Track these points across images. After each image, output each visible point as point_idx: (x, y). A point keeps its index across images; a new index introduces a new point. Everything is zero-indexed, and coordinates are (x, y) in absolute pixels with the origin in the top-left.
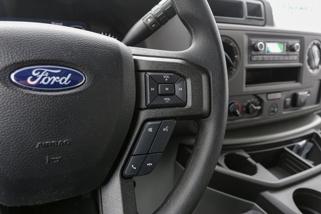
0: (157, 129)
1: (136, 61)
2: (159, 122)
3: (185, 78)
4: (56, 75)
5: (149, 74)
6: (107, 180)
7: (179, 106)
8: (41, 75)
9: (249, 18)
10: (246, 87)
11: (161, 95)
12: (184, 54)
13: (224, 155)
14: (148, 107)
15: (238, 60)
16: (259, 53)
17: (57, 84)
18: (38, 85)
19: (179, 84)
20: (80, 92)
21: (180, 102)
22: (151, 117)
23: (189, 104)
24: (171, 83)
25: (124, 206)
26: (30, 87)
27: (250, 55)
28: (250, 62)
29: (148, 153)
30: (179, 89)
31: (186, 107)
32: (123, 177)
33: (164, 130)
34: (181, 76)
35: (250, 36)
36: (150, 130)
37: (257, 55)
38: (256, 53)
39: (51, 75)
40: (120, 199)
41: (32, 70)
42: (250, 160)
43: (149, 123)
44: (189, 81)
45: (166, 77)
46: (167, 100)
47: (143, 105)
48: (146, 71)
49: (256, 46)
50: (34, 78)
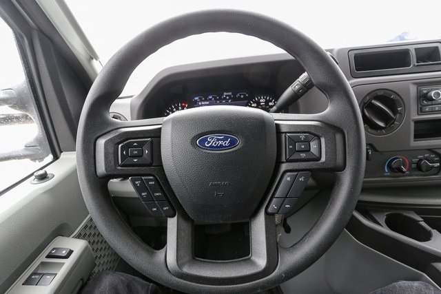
0: (294, 179)
1: (277, 125)
2: (295, 173)
3: (319, 138)
4: (221, 140)
5: (288, 134)
6: (255, 214)
7: (313, 161)
8: (212, 140)
9: (418, 66)
10: (415, 141)
11: (298, 151)
12: (320, 116)
13: (386, 214)
14: (288, 161)
15: (403, 113)
16: (433, 102)
17: (221, 146)
18: (211, 146)
19: (314, 142)
20: (236, 151)
21: (314, 157)
22: (290, 168)
23: (323, 159)
24: (307, 141)
25: (266, 234)
26: (207, 148)
27: (420, 106)
28: (420, 113)
29: (286, 197)
30: (314, 146)
31: (321, 161)
32: (266, 213)
33: (300, 179)
34: (315, 135)
35: (419, 85)
36: (289, 179)
37: (432, 105)
38: (430, 103)
39: (218, 140)
40: (264, 229)
41: (207, 138)
42: (423, 224)
43: (288, 174)
44: (323, 140)
45: (302, 136)
46: (303, 155)
47: (284, 160)
48: (286, 133)
49: (429, 94)
50: (209, 142)
